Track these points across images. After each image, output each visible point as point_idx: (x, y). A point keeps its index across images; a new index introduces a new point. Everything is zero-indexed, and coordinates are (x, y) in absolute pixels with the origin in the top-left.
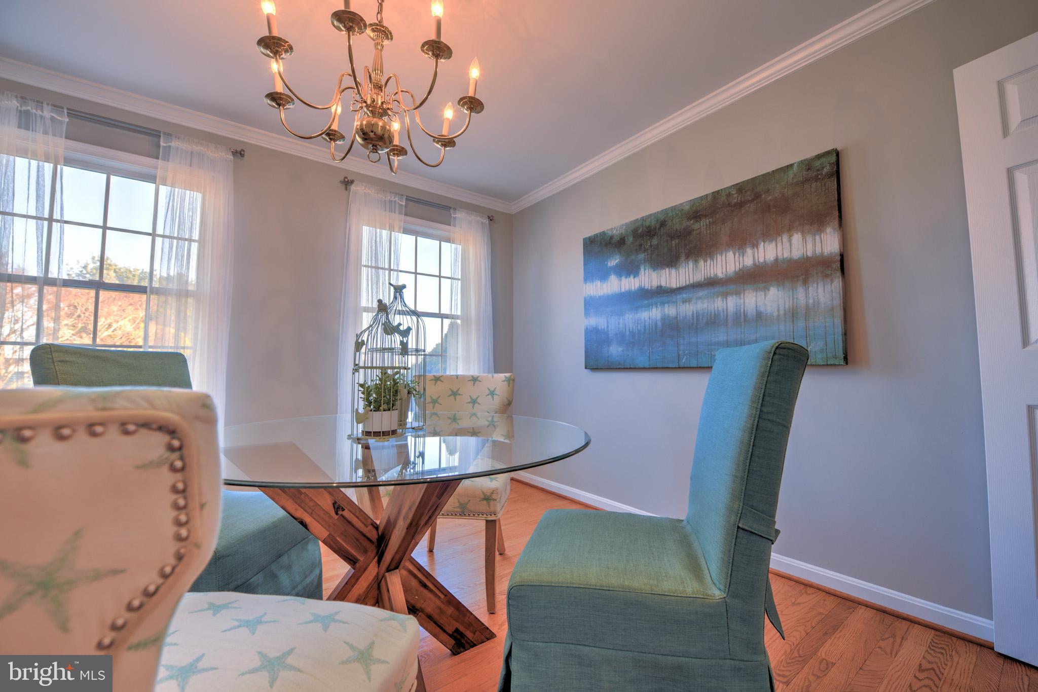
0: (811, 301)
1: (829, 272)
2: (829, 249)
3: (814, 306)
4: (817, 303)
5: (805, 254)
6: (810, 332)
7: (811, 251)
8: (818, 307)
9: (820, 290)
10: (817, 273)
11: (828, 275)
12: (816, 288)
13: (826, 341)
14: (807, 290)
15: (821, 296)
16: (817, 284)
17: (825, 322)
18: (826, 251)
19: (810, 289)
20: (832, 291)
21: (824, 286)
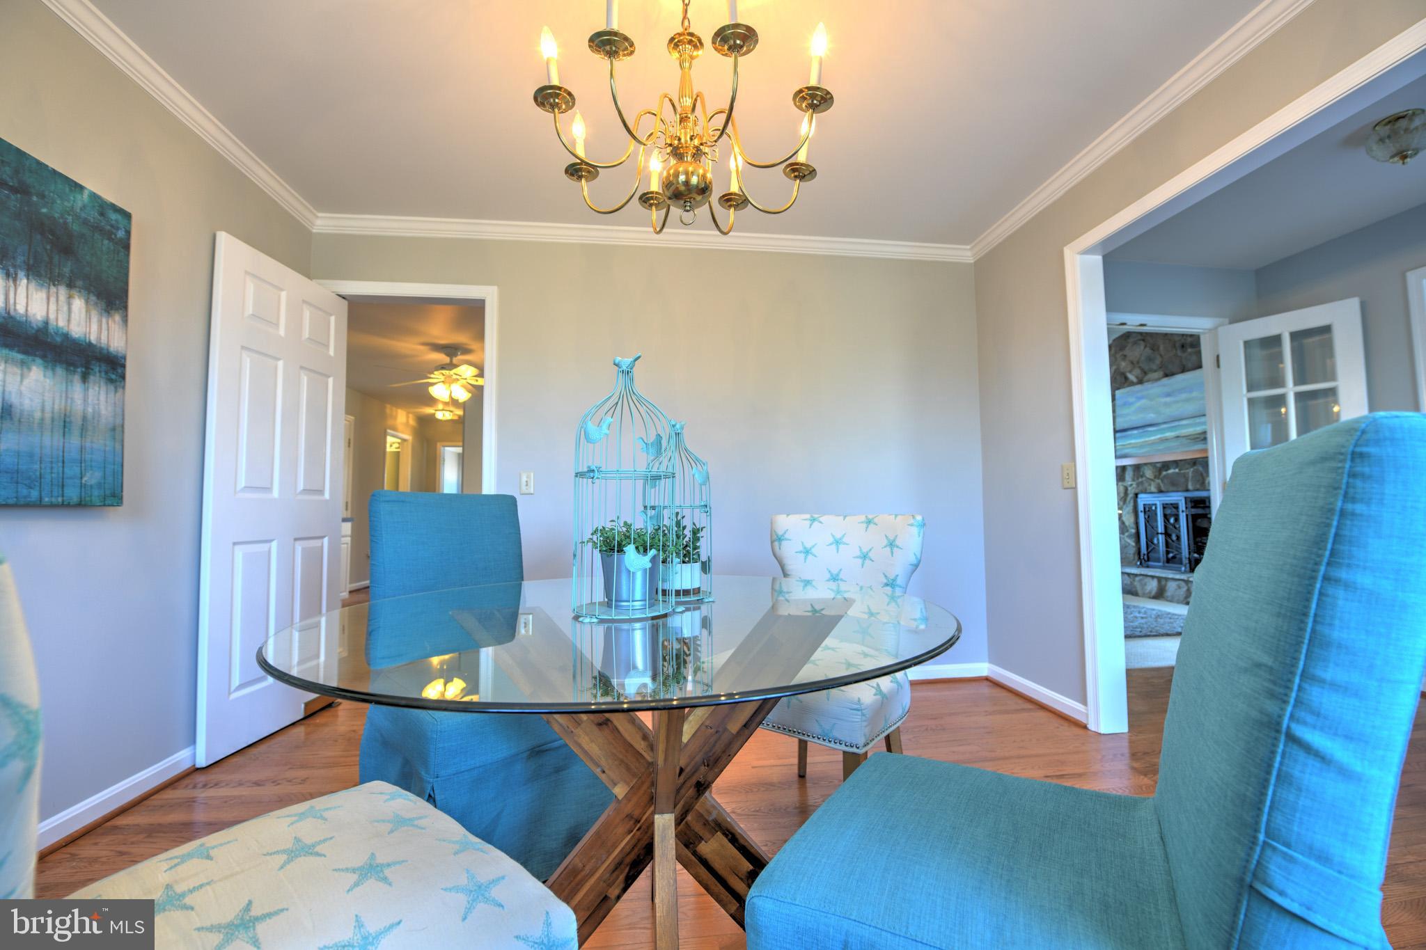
0: (90, 410)
1: (113, 377)
2: (116, 345)
3: (94, 419)
4: (97, 414)
5: (88, 336)
6: (87, 456)
7: (96, 336)
8: (98, 421)
9: (102, 397)
10: (100, 372)
11: (112, 379)
12: (97, 392)
13: (105, 471)
14: (86, 390)
15: (102, 407)
16: (100, 387)
17: (105, 445)
18: (112, 345)
19: (91, 390)
20: (115, 403)
21: (107, 394)
